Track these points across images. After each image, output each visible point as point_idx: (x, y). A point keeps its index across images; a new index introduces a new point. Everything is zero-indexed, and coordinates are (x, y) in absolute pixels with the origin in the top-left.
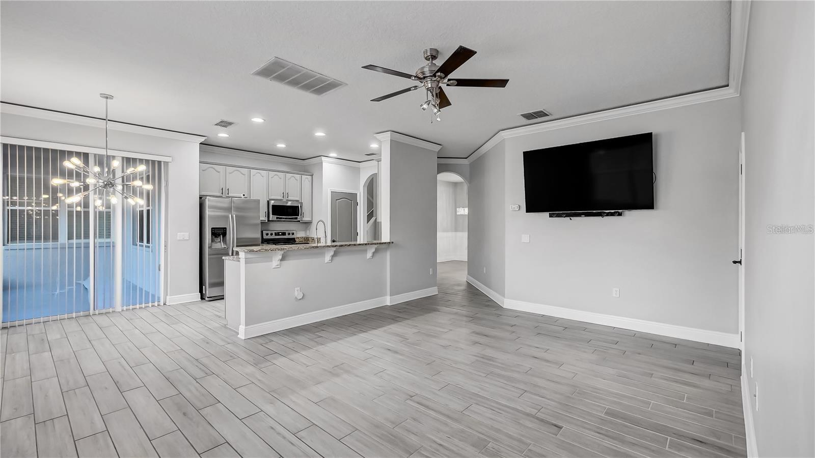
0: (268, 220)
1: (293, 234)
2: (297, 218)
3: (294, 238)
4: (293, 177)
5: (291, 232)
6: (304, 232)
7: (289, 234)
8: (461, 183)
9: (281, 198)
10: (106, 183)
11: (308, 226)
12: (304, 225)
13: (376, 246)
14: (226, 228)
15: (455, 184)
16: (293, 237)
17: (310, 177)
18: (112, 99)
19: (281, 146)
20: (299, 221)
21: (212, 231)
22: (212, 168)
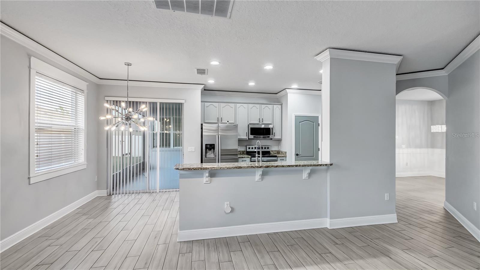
0: (249, 139)
1: (268, 148)
2: (269, 137)
3: (270, 151)
4: (267, 106)
5: (266, 147)
6: (277, 147)
7: (265, 148)
8: (440, 101)
9: (258, 122)
10: (126, 117)
11: (280, 142)
12: (277, 141)
13: (311, 168)
14: (214, 144)
15: (431, 103)
16: (268, 150)
17: (280, 106)
18: (131, 65)
19: (252, 84)
20: (272, 139)
21: (206, 146)
22: (212, 105)
